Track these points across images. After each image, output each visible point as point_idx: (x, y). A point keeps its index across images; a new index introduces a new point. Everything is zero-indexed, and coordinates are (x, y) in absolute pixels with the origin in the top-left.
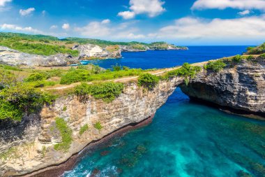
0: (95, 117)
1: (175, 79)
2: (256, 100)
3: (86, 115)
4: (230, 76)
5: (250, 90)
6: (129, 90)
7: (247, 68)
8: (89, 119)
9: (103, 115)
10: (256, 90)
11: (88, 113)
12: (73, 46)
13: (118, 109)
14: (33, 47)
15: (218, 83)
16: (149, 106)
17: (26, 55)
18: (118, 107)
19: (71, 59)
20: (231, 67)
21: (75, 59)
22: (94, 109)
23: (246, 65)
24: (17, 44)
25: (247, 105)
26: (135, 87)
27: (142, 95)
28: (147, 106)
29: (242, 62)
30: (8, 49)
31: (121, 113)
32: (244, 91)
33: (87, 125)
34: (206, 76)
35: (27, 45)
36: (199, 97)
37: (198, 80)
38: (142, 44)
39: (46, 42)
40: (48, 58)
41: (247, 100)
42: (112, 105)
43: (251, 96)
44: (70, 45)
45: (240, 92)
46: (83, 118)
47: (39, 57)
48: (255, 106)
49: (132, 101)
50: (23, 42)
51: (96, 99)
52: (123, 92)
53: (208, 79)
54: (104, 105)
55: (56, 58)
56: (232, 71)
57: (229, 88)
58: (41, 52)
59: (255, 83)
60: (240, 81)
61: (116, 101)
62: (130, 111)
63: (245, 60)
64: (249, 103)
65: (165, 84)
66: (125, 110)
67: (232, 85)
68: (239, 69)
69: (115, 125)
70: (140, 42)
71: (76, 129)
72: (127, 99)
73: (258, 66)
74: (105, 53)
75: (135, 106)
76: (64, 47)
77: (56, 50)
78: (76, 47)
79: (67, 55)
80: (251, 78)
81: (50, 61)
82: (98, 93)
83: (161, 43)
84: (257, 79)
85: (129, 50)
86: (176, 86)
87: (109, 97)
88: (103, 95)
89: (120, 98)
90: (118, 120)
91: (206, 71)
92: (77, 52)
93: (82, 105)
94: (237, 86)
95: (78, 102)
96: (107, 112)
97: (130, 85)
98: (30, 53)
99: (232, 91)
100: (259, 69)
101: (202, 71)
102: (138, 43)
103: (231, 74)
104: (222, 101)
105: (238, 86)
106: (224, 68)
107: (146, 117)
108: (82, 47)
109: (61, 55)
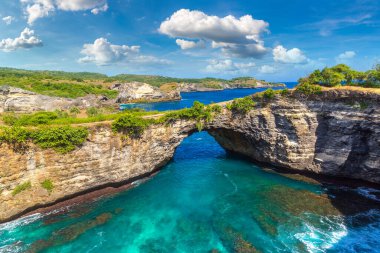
0: (44, 172)
1: (179, 123)
2: (299, 152)
3: (26, 169)
4: (262, 119)
5: (290, 139)
6: (98, 137)
7: (283, 107)
8: (33, 175)
9: (55, 171)
10: (296, 139)
11: (31, 166)
12: (112, 85)
13: (83, 164)
14: (57, 87)
15: (250, 129)
16: (138, 160)
17: (45, 97)
18: (82, 161)
19: (105, 102)
20: (264, 106)
21: (112, 102)
22: (42, 161)
23: (282, 102)
24: (37, 84)
25: (288, 160)
26: (108, 133)
27: (120, 144)
28: (135, 160)
29: (275, 99)
30: (21, 90)
31: (88, 168)
32: (282, 140)
33: (29, 183)
34: (232, 120)
35: (48, 85)
36: (236, 150)
37: (221, 125)
38: (220, 80)
39: (79, 80)
40: (74, 101)
41: (287, 154)
42: (71, 157)
43: (291, 148)
44: (109, 84)
45: (278, 141)
46: (21, 173)
47: (62, 101)
48: (298, 162)
49: (104, 152)
50: (45, 81)
51: (43, 148)
52: (88, 140)
53: (235, 123)
54: (56, 157)
55: (84, 101)
56: (265, 112)
57: (264, 136)
58: (66, 93)
59: (293, 128)
60: (278, 126)
61: (79, 152)
62: (102, 166)
63: (279, 96)
64: (289, 158)
65: (162, 129)
66: (94, 164)
67: (267, 131)
68: (273, 108)
69: (79, 185)
70: (217, 77)
71: (8, 188)
72: (96, 149)
73: (297, 103)
74: (157, 94)
75: (111, 160)
76: (100, 87)
77: (87, 91)
78: (117, 86)
79: (100, 97)
80: (290, 122)
81: (77, 105)
82: (44, 140)
83: (246, 79)
84: (295, 123)
85: (199, 89)
86: (184, 133)
87: (63, 145)
88: (53, 144)
89: (85, 148)
90: (83, 177)
91: (231, 113)
92: (116, 92)
93: (17, 156)
94: (273, 134)
95: (10, 152)
96: (62, 166)
97: (99, 131)
98: (51, 95)
99: (268, 140)
100: (298, 108)
101: (225, 111)
102: (213, 79)
103: (263, 116)
104: (259, 155)
105: (275, 133)
106: (255, 107)
107: (133, 176)
108: (125, 86)
109: (92, 97)
